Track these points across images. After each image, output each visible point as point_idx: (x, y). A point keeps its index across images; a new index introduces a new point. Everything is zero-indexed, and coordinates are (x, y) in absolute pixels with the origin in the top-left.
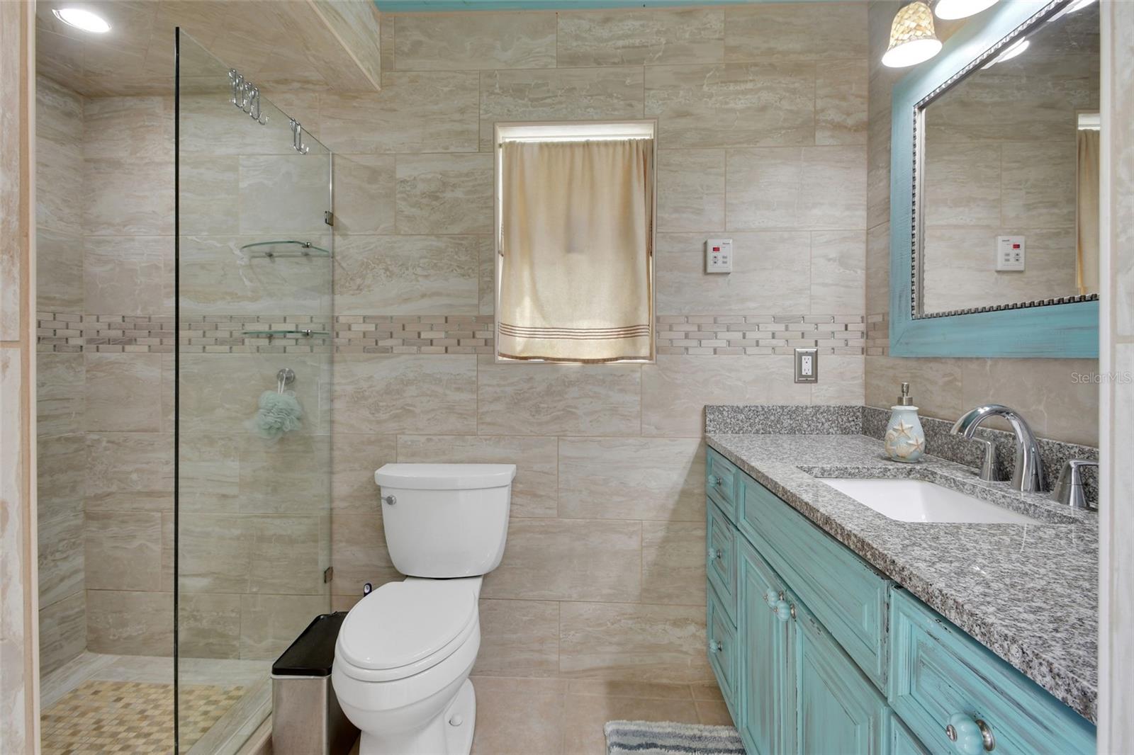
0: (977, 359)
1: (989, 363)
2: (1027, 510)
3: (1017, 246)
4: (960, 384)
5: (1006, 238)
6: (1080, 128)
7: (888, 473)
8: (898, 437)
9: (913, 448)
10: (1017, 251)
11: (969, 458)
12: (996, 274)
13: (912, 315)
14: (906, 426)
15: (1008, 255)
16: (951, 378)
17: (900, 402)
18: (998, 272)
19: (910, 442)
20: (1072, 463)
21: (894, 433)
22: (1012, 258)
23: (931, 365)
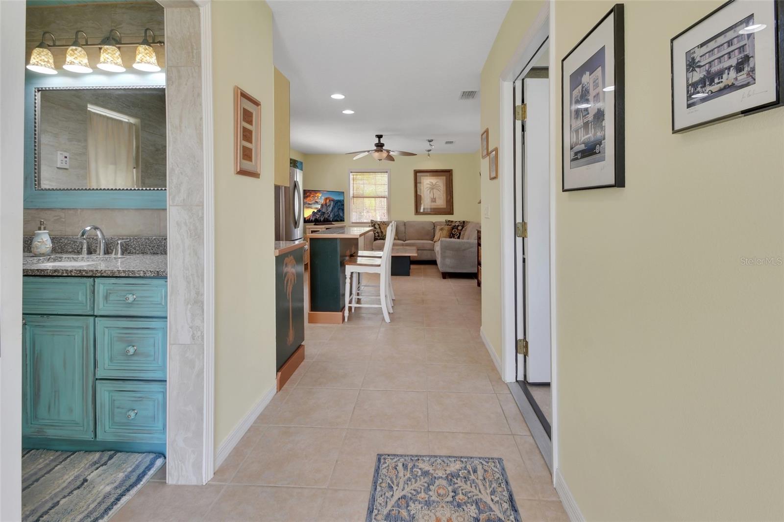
0: (73, 209)
1: (79, 210)
2: (107, 260)
3: (66, 157)
4: (64, 220)
5: (61, 153)
6: (89, 109)
7: (40, 261)
8: (41, 245)
9: (48, 249)
10: (66, 159)
11: (70, 250)
12: (56, 169)
13: (35, 188)
14: (45, 240)
15: (62, 161)
16: (58, 218)
17: (40, 229)
18: (58, 168)
19: (47, 246)
20: (119, 242)
21: (39, 244)
22: (64, 162)
23: (46, 211)
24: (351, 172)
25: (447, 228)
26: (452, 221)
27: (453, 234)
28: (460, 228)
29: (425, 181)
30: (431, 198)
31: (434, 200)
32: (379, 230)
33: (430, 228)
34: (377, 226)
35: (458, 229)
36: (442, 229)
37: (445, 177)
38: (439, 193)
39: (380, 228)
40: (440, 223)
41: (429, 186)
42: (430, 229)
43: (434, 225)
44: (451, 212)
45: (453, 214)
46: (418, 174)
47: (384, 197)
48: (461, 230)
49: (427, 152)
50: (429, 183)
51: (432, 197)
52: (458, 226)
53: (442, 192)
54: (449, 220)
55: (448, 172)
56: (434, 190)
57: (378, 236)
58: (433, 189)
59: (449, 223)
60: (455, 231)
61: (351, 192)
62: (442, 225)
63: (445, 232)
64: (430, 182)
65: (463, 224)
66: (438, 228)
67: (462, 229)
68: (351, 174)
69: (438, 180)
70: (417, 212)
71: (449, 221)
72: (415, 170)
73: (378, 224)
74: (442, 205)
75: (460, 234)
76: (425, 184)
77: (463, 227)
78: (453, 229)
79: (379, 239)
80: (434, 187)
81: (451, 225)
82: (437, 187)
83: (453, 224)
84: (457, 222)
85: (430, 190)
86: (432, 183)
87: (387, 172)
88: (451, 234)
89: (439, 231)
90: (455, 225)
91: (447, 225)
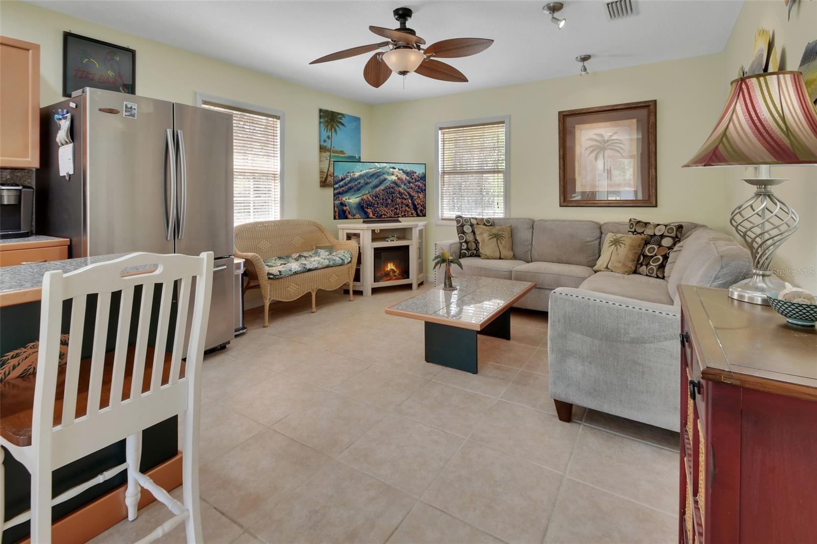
25: (629, 239)
26: (646, 224)
27: (645, 256)
28: (667, 242)
32: (470, 238)
33: (590, 236)
34: (468, 229)
35: (660, 246)
36: (616, 242)
37: (634, 121)
39: (473, 232)
40: (615, 227)
41: (594, 143)
42: (588, 239)
43: (601, 230)
45: (656, 206)
46: (570, 120)
47: (498, 172)
48: (670, 248)
49: (581, 64)
50: (595, 137)
52: (662, 236)
54: (639, 219)
55: (642, 107)
56: (608, 152)
57: (468, 249)
58: (603, 149)
59: (637, 226)
61: (440, 165)
62: (619, 232)
63: (624, 251)
64: (598, 135)
65: (679, 232)
66: (609, 237)
67: (674, 244)
68: (440, 131)
69: (618, 129)
70: (566, 200)
71: (639, 222)
72: (560, 113)
73: (472, 225)
75: (666, 257)
76: (584, 139)
77: (677, 240)
78: (647, 243)
79: (471, 256)
80: (607, 144)
81: (643, 233)
82: (613, 143)
83: (649, 231)
84: (659, 227)
85: (598, 153)
86: (602, 136)
87: (503, 122)
88: (642, 257)
89: (610, 246)
90: (654, 234)
91: (633, 232)
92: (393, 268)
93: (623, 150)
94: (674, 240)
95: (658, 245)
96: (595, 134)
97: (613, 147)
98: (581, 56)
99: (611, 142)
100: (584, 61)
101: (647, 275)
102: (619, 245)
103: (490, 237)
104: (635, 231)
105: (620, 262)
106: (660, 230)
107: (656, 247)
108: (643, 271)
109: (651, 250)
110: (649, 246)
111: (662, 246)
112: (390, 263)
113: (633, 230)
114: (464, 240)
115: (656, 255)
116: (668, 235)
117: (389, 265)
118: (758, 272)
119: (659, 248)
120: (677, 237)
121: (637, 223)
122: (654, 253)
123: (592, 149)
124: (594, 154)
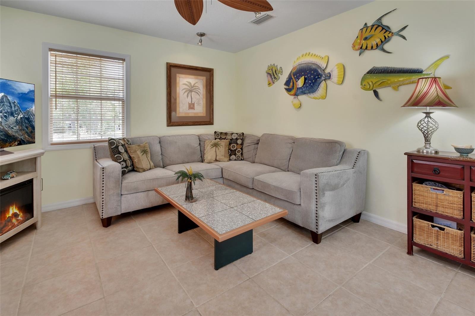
24: (51, 50)
25: (221, 142)
28: (239, 142)
29: (181, 79)
30: (189, 104)
31: (191, 106)
33: (195, 144)
34: (121, 149)
35: (237, 144)
36: (214, 145)
37: (205, 78)
38: (198, 96)
39: (126, 151)
40: (207, 137)
41: (187, 87)
43: (201, 140)
44: (210, 122)
45: (213, 124)
46: (173, 70)
47: (117, 100)
48: (242, 145)
49: (200, 37)
50: (187, 83)
51: (190, 102)
52: (237, 139)
53: (201, 96)
55: (208, 71)
56: (193, 93)
57: (126, 167)
58: (191, 91)
59: (221, 135)
60: (234, 147)
61: (51, 86)
62: (211, 140)
63: (222, 149)
64: (188, 82)
66: (208, 143)
67: (243, 142)
68: (49, 53)
69: (197, 81)
70: (170, 123)
72: (169, 63)
73: (122, 145)
74: (200, 113)
75: (242, 149)
76: (181, 83)
78: (230, 143)
79: (128, 172)
80: (193, 88)
81: (225, 138)
82: (195, 88)
83: (229, 137)
84: (233, 134)
85: (188, 93)
86: (190, 83)
87: (124, 60)
88: (230, 151)
89: (212, 148)
90: (232, 138)
91: (219, 139)
92: (16, 211)
93: (200, 93)
94: (242, 140)
95: (236, 144)
96: (187, 82)
97: (195, 91)
98: (201, 33)
99: (194, 88)
100: (202, 36)
101: (235, 160)
102: (220, 146)
103: (142, 153)
104: (221, 138)
105: (222, 156)
106: (235, 136)
107: (235, 145)
108: (233, 158)
109: (233, 147)
110: (232, 145)
111: (238, 144)
112: (12, 205)
113: (219, 137)
114: (122, 159)
115: (237, 149)
116: (239, 138)
117: (11, 209)
118: (428, 143)
119: (237, 145)
120: (243, 139)
121: (221, 133)
122: (236, 148)
123: (185, 90)
124: (186, 94)
